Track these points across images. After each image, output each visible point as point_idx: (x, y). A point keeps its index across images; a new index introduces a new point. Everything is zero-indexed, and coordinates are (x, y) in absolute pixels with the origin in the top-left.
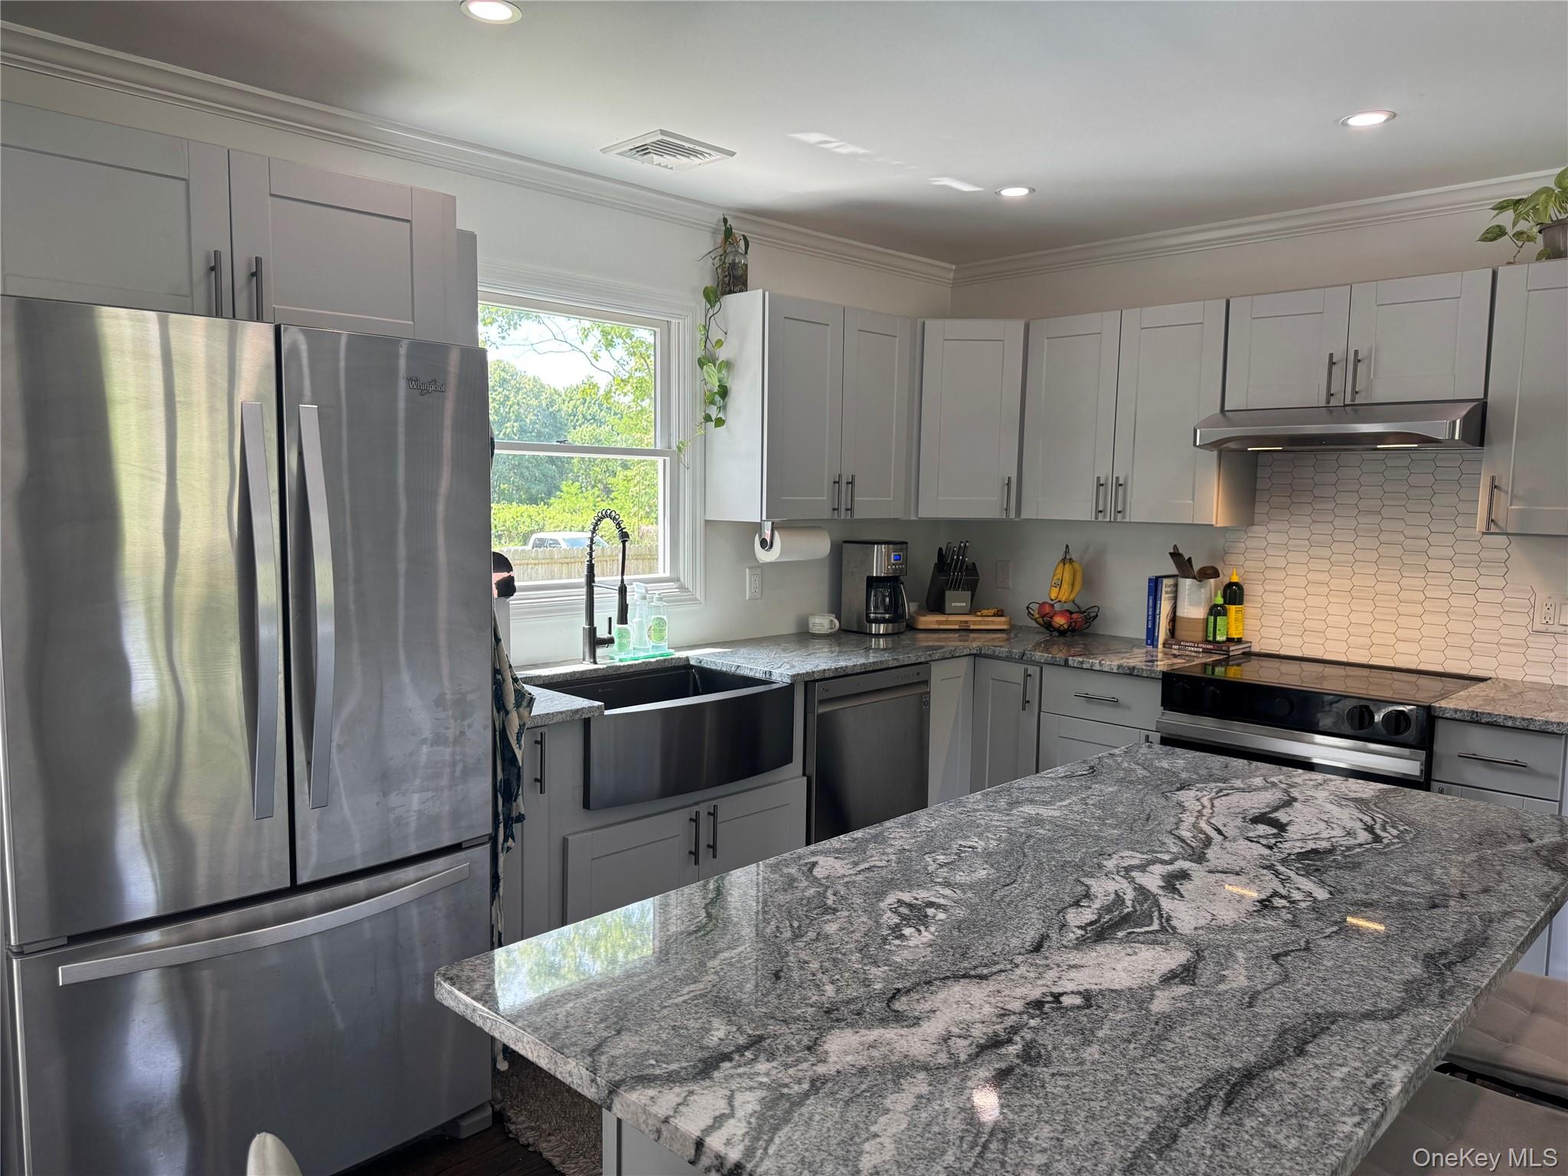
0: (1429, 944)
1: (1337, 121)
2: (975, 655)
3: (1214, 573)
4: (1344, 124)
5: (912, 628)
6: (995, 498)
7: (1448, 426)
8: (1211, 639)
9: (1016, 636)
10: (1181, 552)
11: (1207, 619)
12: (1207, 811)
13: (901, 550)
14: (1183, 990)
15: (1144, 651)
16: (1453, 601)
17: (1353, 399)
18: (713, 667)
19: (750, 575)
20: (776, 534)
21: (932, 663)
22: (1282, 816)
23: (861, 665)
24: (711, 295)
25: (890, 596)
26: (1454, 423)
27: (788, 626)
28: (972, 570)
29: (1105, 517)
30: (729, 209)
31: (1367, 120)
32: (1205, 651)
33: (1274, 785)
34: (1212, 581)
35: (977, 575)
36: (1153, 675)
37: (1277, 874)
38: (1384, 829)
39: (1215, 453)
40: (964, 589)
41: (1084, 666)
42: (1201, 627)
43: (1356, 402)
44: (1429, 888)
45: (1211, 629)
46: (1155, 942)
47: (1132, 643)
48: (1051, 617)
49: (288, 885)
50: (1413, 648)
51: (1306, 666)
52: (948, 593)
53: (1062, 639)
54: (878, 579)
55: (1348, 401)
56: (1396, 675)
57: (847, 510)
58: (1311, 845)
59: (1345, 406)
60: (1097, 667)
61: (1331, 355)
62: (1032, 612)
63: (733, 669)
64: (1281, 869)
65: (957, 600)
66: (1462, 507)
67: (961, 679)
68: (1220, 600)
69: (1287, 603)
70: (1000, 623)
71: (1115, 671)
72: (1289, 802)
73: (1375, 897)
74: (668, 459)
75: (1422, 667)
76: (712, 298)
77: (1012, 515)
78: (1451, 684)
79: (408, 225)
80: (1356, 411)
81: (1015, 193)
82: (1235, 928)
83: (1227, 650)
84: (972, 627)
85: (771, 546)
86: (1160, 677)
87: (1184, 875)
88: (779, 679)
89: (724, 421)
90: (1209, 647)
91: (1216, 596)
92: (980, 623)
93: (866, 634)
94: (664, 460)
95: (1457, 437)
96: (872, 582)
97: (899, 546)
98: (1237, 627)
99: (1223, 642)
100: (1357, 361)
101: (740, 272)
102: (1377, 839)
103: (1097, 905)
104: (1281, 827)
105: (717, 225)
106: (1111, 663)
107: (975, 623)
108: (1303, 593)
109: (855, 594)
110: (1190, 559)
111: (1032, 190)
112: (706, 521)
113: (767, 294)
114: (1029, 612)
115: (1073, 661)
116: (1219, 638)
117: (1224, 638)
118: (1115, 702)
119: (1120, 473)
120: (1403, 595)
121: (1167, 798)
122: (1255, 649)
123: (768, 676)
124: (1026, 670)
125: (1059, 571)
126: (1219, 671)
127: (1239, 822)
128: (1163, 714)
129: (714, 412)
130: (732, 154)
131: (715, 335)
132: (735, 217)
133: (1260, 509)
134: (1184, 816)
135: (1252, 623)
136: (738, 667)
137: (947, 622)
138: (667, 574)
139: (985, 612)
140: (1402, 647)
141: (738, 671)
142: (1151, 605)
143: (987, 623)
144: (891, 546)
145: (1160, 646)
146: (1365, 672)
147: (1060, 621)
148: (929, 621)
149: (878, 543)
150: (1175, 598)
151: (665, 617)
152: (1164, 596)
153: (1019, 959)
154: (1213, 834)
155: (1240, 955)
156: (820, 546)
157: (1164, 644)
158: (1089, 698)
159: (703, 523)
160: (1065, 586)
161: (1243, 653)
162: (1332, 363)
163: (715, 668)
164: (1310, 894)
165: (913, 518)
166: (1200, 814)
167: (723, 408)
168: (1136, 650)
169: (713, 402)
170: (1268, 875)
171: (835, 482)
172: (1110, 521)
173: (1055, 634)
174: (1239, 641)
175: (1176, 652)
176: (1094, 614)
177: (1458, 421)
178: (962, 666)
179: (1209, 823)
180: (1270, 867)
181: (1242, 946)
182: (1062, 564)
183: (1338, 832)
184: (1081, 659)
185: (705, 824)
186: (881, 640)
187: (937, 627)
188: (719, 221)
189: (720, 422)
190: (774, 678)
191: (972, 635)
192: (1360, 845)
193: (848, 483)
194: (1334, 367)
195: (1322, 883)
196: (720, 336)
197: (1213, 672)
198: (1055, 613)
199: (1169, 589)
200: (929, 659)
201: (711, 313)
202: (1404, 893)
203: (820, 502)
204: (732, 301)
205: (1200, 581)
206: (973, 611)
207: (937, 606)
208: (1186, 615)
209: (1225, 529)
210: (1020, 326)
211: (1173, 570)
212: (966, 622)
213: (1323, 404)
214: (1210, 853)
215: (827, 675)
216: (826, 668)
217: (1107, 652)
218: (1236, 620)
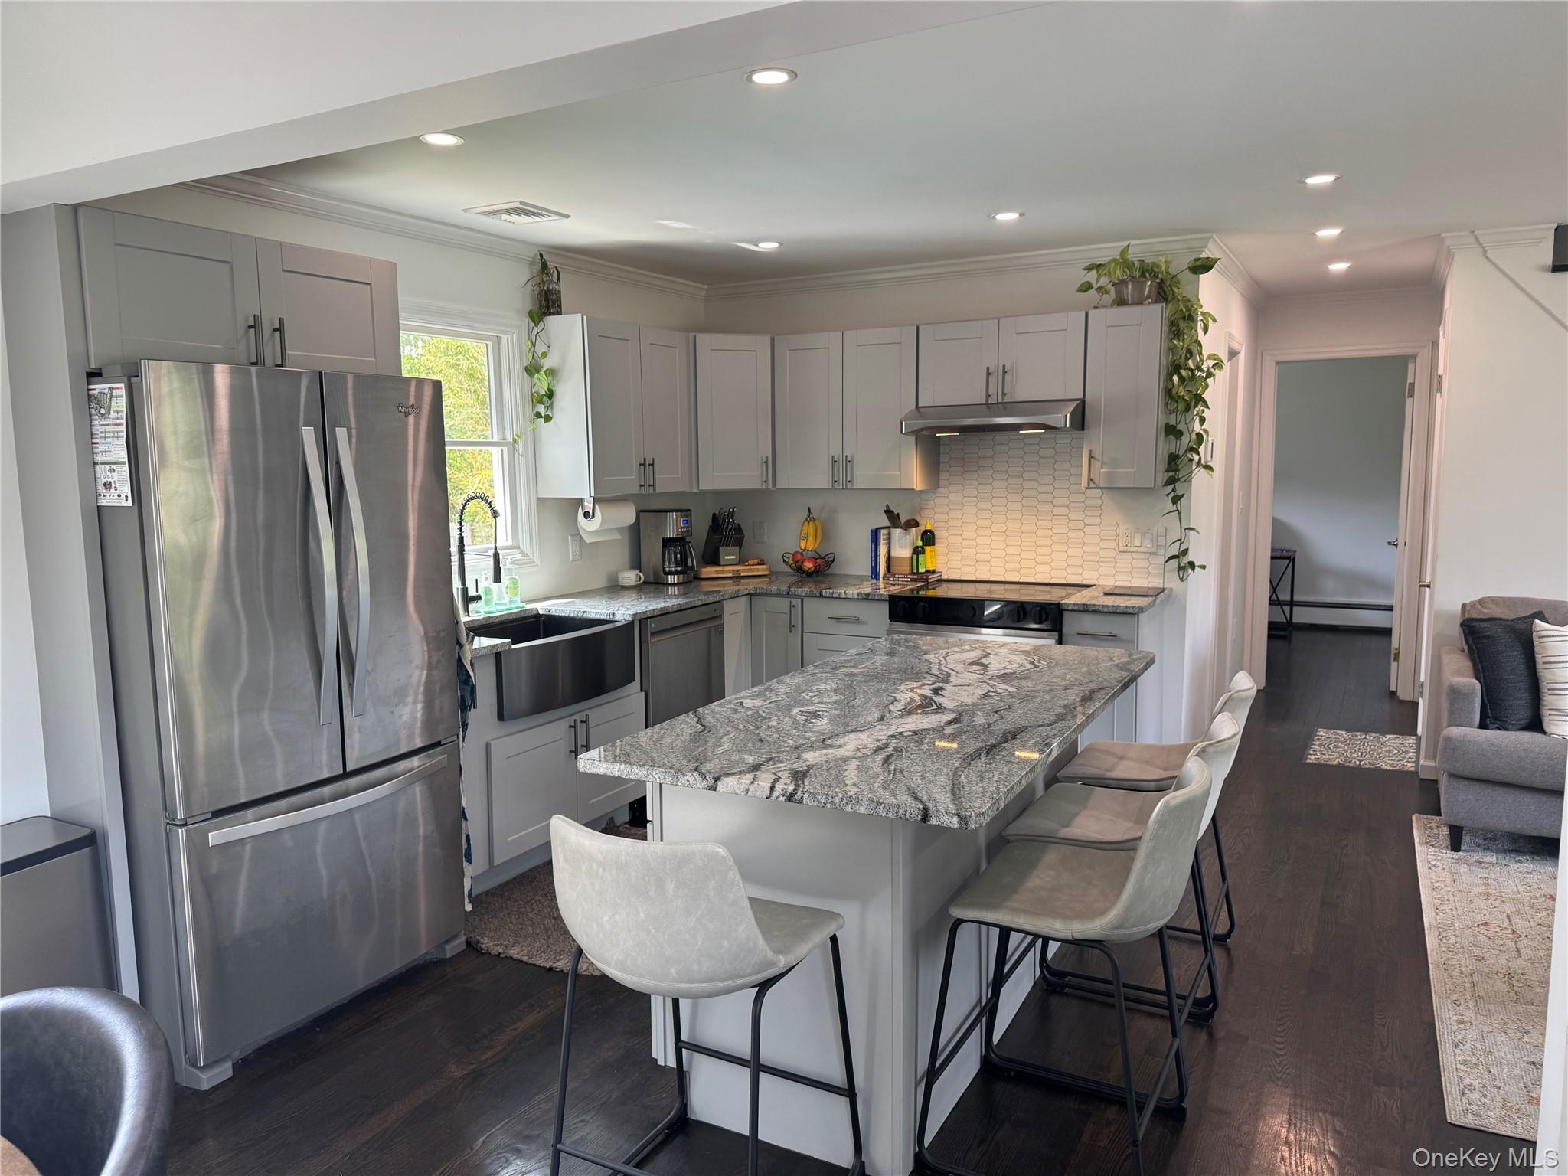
0: (1066, 702)
1: (989, 216)
2: (751, 595)
3: (916, 524)
4: (994, 217)
5: (697, 578)
6: (756, 473)
7: (1062, 418)
8: (915, 571)
9: (776, 578)
10: (891, 509)
11: (912, 557)
12: (943, 662)
13: (686, 516)
14: (956, 726)
15: (870, 583)
16: (1071, 535)
17: (1003, 399)
18: (561, 614)
19: (572, 541)
20: (597, 507)
21: (724, 602)
22: (984, 661)
23: (677, 605)
24: (535, 316)
25: (681, 553)
26: (1066, 416)
27: (601, 582)
28: (739, 530)
29: (839, 485)
30: (543, 246)
31: (1007, 217)
32: (913, 580)
33: (976, 648)
34: (914, 529)
35: (743, 534)
36: (882, 598)
37: (988, 684)
38: (1040, 663)
39: (914, 438)
40: (733, 545)
41: (834, 596)
42: (908, 563)
43: (1005, 401)
44: (1064, 683)
45: (915, 564)
46: (937, 712)
47: (861, 579)
48: (802, 563)
49: (342, 772)
50: (1046, 568)
51: (978, 585)
52: (721, 549)
53: (810, 579)
54: (671, 540)
55: (1000, 401)
56: (1037, 587)
57: (650, 486)
58: (1002, 672)
59: (998, 403)
60: (843, 596)
61: (988, 368)
62: (787, 560)
63: (580, 615)
64: (991, 682)
65: (729, 555)
66: (1073, 470)
67: (743, 613)
68: (920, 543)
69: (965, 543)
70: (763, 570)
71: (856, 597)
72: (987, 655)
73: (1039, 688)
74: (505, 449)
75: (1053, 581)
76: (536, 318)
77: (770, 486)
78: (1070, 590)
79: (369, 286)
80: (1005, 408)
81: (768, 246)
82: (974, 704)
83: (924, 578)
84: (742, 574)
85: (593, 517)
86: (888, 599)
87: (942, 688)
88: (622, 618)
89: (551, 418)
90: (915, 577)
91: (917, 540)
92: (748, 571)
93: (663, 584)
94: (502, 450)
95: (1068, 426)
96: (667, 543)
97: (684, 513)
98: (932, 562)
99: (924, 573)
100: (1005, 372)
101: (554, 297)
102: (1036, 666)
103: (903, 703)
104: (986, 666)
105: (534, 258)
106: (852, 592)
107: (744, 571)
108: (974, 535)
109: (653, 552)
110: (898, 514)
111: (781, 244)
112: (539, 499)
113: (585, 317)
114: (784, 561)
115: (826, 593)
116: (920, 570)
117: (924, 570)
118: (856, 620)
119: (848, 452)
120: (1039, 532)
121: (919, 659)
122: (944, 577)
123: (611, 617)
124: (791, 602)
125: (805, 527)
126: (922, 593)
127: (962, 665)
128: (890, 624)
129: (541, 409)
130: (567, 216)
131: (541, 348)
132: (548, 253)
133: (943, 475)
134: (932, 666)
135: (941, 559)
136: (585, 612)
137: (723, 572)
138: (510, 543)
139: (751, 562)
140: (1039, 568)
141: (585, 615)
142: (873, 549)
143: (753, 570)
144: (679, 513)
145: (881, 579)
146: (1018, 586)
147: (808, 565)
148: (709, 571)
149: (669, 511)
150: (889, 544)
151: (517, 577)
152: (882, 542)
153: (875, 724)
154: (950, 671)
155: (979, 713)
156: (628, 515)
157: (884, 578)
158: (838, 619)
159: (536, 500)
160: (811, 539)
161: (937, 580)
162: (989, 374)
163: (563, 614)
164: (1007, 690)
165: (695, 490)
166: (940, 664)
167: (550, 407)
168: (865, 583)
169: (541, 402)
170: (984, 685)
171: (640, 465)
172: (843, 489)
173: (804, 575)
174: (933, 572)
175: (892, 582)
176: (832, 559)
177: (1068, 415)
178: (743, 602)
179: (945, 667)
180: (985, 682)
181: (980, 710)
182: (806, 523)
183: (1016, 665)
184: (831, 591)
185: (581, 728)
186: (676, 588)
187: (715, 576)
188: (536, 255)
189: (548, 419)
190: (616, 618)
191: (742, 581)
192: (1028, 670)
193: (649, 465)
194: (990, 376)
195: (1012, 686)
196: (544, 349)
197: (918, 593)
198: (805, 560)
199: (885, 537)
200: (722, 598)
201: (535, 332)
202: (1053, 686)
203: (630, 481)
204: (552, 321)
205: (906, 530)
206: (741, 561)
207: (713, 559)
208: (897, 555)
209: (921, 492)
210: (767, 339)
211: (887, 523)
212: (738, 571)
213: (984, 402)
214: (951, 679)
215: (655, 614)
216: (655, 608)
217: (847, 585)
218: (931, 556)
